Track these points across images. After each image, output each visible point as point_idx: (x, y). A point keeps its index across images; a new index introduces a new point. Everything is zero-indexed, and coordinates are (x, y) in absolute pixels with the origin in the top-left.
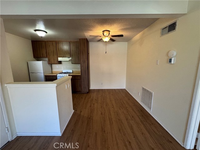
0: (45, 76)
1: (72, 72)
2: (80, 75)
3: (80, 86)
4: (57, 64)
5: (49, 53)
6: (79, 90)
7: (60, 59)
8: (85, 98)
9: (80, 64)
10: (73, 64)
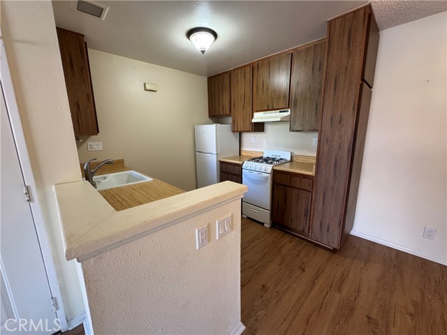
0: (220, 162)
1: (289, 159)
2: (312, 173)
3: (306, 215)
4: (249, 131)
5: (234, 102)
6: (301, 229)
7: (258, 117)
8: (317, 276)
9: (317, 131)
10: (293, 131)
